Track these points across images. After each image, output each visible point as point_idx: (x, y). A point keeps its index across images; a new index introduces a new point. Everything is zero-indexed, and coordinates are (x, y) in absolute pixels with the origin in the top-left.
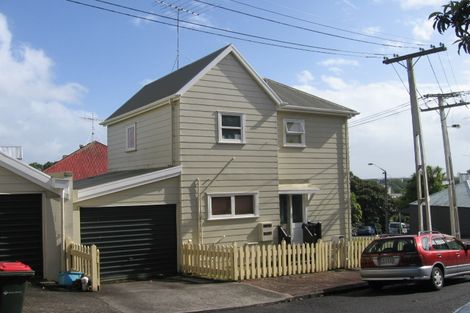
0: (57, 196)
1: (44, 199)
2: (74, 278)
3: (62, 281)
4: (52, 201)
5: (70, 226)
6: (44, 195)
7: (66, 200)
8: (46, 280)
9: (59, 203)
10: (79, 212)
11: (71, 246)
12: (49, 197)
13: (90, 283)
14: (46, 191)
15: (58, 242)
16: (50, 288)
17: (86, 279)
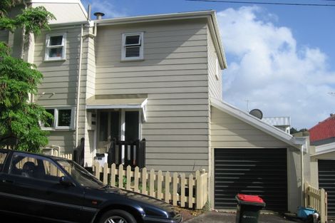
0: (298, 151)
1: (288, 153)
2: (308, 213)
3: (300, 215)
4: (295, 154)
5: (308, 174)
6: (288, 150)
7: (305, 153)
8: (289, 212)
9: (299, 156)
10: (317, 163)
11: (308, 189)
12: (291, 151)
13: (319, 218)
14: (290, 146)
15: (299, 185)
16: (290, 218)
17: (317, 215)
